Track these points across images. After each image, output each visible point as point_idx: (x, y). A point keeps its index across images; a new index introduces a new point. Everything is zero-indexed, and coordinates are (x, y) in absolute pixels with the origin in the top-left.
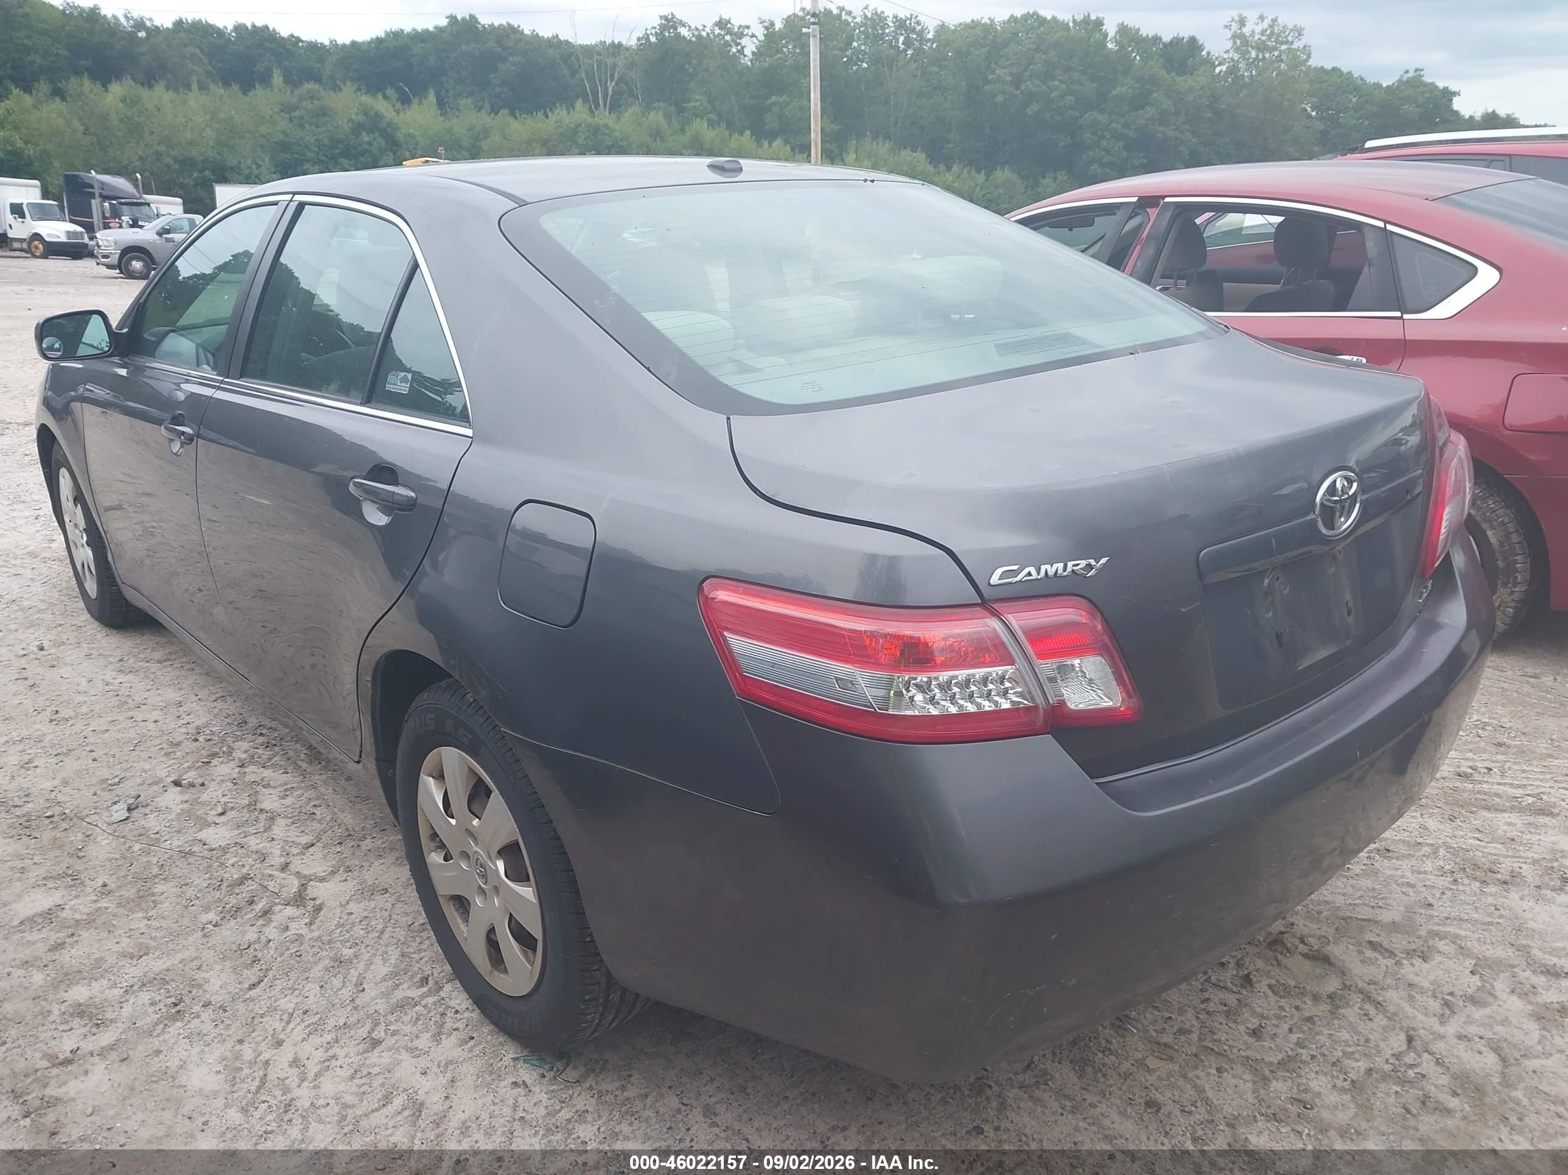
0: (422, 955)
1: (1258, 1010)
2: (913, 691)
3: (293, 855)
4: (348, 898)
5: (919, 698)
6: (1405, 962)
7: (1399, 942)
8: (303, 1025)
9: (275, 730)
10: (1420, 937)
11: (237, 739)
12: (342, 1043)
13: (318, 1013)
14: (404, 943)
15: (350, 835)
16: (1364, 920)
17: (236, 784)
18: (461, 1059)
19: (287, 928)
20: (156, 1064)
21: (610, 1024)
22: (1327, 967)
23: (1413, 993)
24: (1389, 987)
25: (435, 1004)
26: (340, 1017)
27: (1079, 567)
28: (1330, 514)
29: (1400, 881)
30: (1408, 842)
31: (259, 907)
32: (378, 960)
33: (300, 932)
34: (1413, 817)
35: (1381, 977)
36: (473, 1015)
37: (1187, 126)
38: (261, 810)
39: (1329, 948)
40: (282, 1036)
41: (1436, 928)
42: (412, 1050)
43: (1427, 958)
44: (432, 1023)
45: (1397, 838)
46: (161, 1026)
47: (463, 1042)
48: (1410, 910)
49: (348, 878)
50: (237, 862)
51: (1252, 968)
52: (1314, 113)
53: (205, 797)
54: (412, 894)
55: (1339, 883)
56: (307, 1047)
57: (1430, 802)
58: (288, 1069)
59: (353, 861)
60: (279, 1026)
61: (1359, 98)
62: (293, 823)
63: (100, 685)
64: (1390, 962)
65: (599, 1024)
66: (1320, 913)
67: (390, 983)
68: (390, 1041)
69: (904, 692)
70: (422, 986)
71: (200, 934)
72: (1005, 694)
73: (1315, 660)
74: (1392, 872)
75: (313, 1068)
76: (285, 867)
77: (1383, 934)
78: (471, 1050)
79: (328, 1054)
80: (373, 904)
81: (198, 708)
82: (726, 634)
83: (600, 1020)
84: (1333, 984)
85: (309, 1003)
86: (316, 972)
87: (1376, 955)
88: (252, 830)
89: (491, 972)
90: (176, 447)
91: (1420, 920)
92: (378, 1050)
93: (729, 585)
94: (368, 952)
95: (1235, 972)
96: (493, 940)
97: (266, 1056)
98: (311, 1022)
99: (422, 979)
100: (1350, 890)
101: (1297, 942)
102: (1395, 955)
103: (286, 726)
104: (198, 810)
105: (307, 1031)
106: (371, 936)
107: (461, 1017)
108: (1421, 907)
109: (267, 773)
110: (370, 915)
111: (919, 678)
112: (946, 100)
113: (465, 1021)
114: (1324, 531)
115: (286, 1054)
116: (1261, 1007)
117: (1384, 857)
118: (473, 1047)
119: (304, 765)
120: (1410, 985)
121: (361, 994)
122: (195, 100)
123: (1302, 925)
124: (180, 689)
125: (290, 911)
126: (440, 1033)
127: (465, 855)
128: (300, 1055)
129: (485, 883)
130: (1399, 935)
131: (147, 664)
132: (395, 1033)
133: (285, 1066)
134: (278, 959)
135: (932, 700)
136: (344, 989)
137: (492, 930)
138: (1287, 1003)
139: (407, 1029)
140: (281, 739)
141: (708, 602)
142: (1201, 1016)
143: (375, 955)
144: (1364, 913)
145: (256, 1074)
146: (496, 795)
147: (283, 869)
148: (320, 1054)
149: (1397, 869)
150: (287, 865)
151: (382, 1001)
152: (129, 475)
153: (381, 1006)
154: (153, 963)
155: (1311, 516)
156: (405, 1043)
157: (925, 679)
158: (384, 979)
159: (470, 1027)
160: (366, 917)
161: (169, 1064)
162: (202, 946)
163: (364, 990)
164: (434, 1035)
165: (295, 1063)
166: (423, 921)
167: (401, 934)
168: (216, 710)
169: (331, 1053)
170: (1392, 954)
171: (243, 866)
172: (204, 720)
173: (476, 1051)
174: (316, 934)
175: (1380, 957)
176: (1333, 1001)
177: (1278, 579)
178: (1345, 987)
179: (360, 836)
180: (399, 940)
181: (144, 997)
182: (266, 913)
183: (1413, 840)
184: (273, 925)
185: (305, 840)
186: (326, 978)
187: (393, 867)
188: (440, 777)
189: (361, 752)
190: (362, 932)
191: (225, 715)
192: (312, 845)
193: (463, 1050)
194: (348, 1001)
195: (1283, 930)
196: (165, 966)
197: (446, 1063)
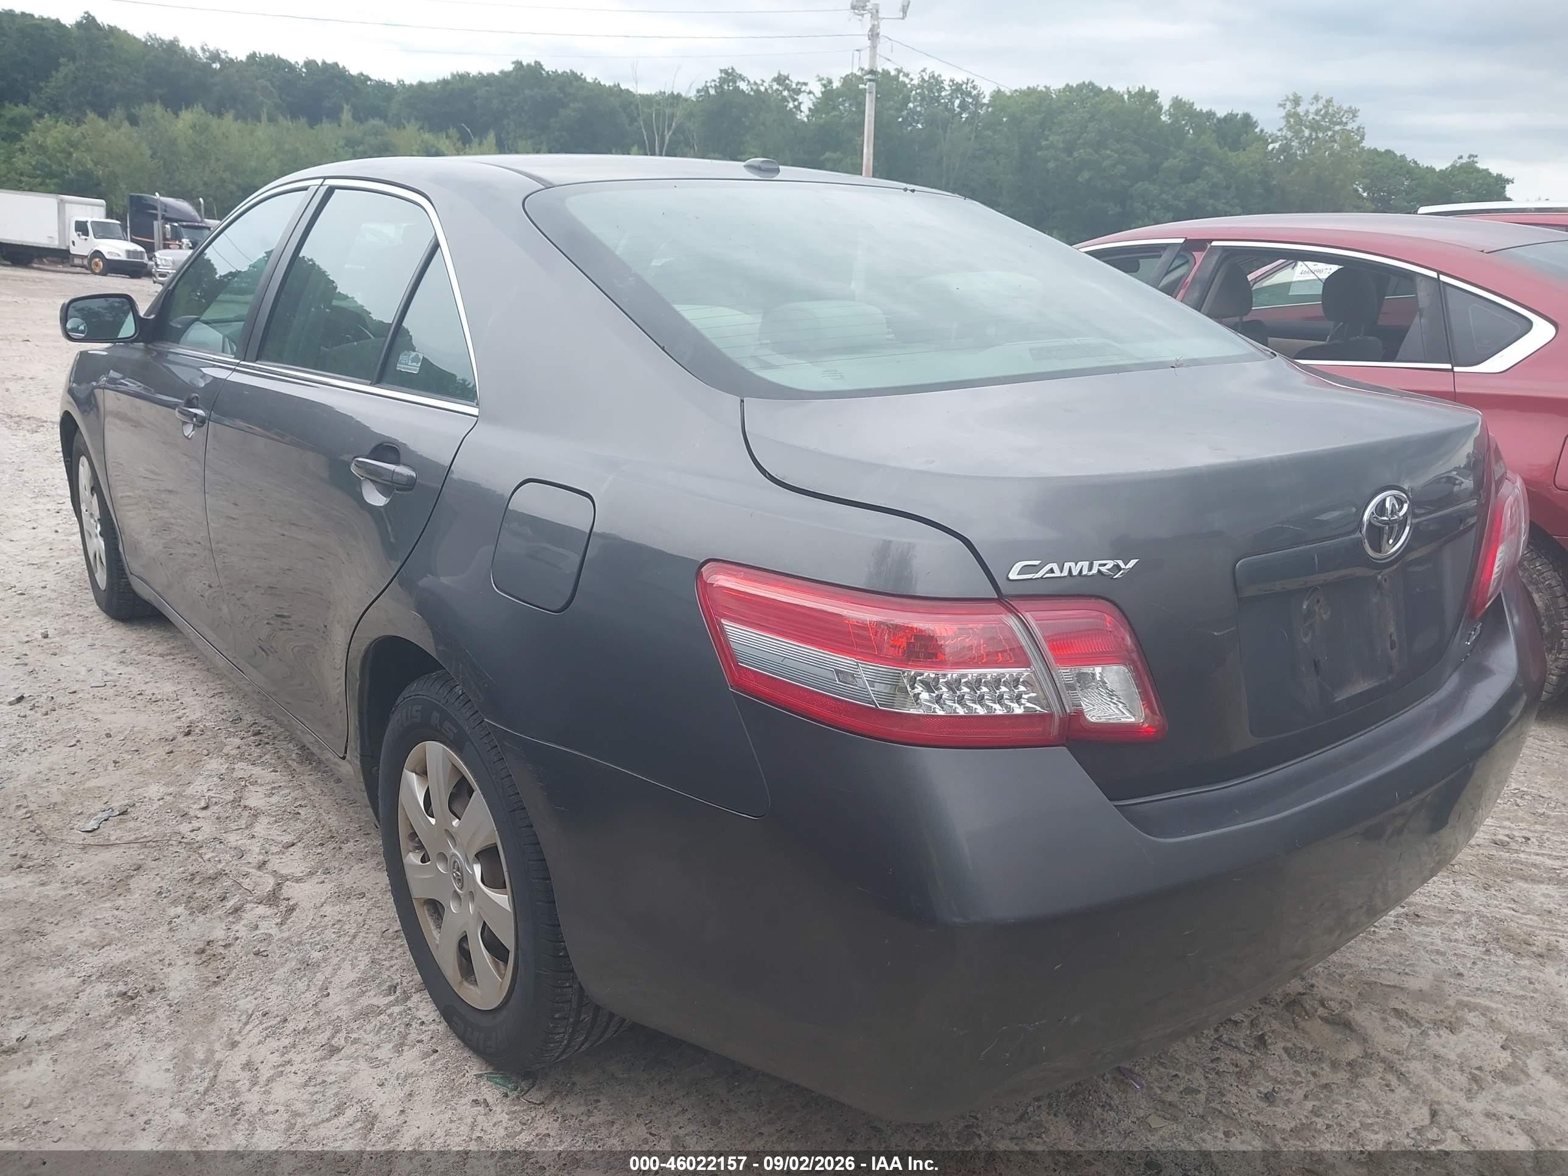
0: (393, 962)
1: (1271, 1073)
2: (919, 689)
3: (272, 854)
4: (323, 900)
5: (925, 696)
6: (1431, 1032)
7: (1425, 1012)
8: (261, 1027)
9: (270, 728)
10: (1448, 1007)
11: (230, 735)
12: (299, 1048)
13: (278, 1016)
14: (376, 949)
15: (332, 837)
16: (1389, 986)
17: (222, 779)
18: (421, 1073)
19: (257, 927)
20: (104, 1057)
21: (580, 1048)
22: (1348, 1032)
23: (1439, 1065)
24: (1414, 1058)
25: (400, 1013)
26: (299, 1021)
27: (1107, 567)
28: (1377, 534)
29: (1429, 948)
30: (1439, 909)
31: (230, 903)
32: (347, 965)
33: (270, 931)
34: (1445, 883)
35: (1405, 1046)
36: (439, 1028)
37: (1236, 201)
38: (245, 807)
39: (1351, 1014)
40: (238, 1038)
41: (1466, 999)
42: (370, 1060)
43: (1455, 1029)
44: (396, 1033)
45: (1427, 904)
46: (114, 1019)
47: (426, 1055)
48: (1438, 978)
49: (326, 880)
50: (214, 857)
51: (1267, 1028)
52: (1365, 194)
53: (189, 791)
54: (389, 899)
55: (1364, 947)
56: (263, 1050)
57: (1463, 869)
58: (240, 1072)
59: (333, 863)
60: (236, 1026)
61: (1412, 181)
62: (276, 821)
63: (99, 674)
64: (1416, 1032)
65: (568, 1046)
66: (1342, 976)
67: (357, 989)
68: (349, 1050)
69: (909, 689)
70: (390, 994)
71: (166, 927)
72: (1018, 699)
73: (1354, 693)
74: (1421, 939)
75: (265, 1073)
76: (262, 865)
77: (1409, 1002)
78: (433, 1064)
79: (284, 1059)
80: (348, 908)
81: (195, 703)
82: (723, 621)
83: (569, 1042)
84: (1353, 1051)
85: (269, 1004)
86: (281, 973)
87: (1401, 1023)
88: (234, 826)
89: (461, 983)
90: (189, 431)
91: (1448, 989)
92: (336, 1057)
93: (729, 569)
94: (338, 956)
95: (1248, 1032)
96: (464, 949)
97: (218, 1056)
98: (269, 1024)
99: (390, 987)
100: (1375, 955)
101: (1316, 1004)
102: (1421, 1025)
103: (281, 725)
104: (181, 803)
105: (264, 1034)
106: (342, 940)
107: (427, 1029)
108: (1451, 976)
109: (257, 771)
110: (344, 919)
111: (926, 674)
112: (998, 163)
113: (430, 1033)
114: (1370, 552)
115: (239, 1057)
116: (1274, 1070)
117: (1413, 923)
118: (435, 1061)
119: (294, 765)
120: (1435, 1057)
121: (325, 999)
122: (263, 130)
123: (1323, 988)
124: (178, 683)
125: (262, 910)
126: (402, 1045)
127: (443, 857)
128: (254, 1058)
129: (461, 889)
130: (1426, 1004)
131: (149, 657)
132: (355, 1041)
133: (238, 1069)
134: (244, 958)
135: (939, 700)
136: (308, 993)
137: (464, 939)
138: (1303, 1068)
139: (369, 1038)
140: (275, 738)
141: (707, 586)
142: (1211, 1076)
143: (344, 960)
144: (1390, 979)
145: (206, 1074)
146: (477, 793)
147: (260, 867)
148: (275, 1059)
149: (1425, 935)
150: (265, 863)
151: (347, 1007)
152: (152, 472)
153: (344, 1012)
154: (115, 954)
155: (1358, 535)
156: (365, 1053)
157: (933, 676)
158: (350, 985)
159: (434, 1040)
160: (340, 921)
161: (117, 1058)
162: (167, 940)
163: (328, 994)
164: (397, 1045)
165: (248, 1066)
166: (396, 929)
167: (373, 940)
168: (212, 706)
169: (287, 1057)
170: (1418, 1023)
171: (220, 861)
172: (198, 715)
173: (439, 1065)
174: (286, 935)
175: (1404, 1026)
176: (1352, 1068)
177: (1318, 601)
178: (1366, 1055)
179: (343, 838)
180: (370, 946)
181: (102, 988)
182: (236, 910)
183: (1444, 907)
184: (242, 922)
185: (287, 839)
186: (291, 980)
187: (373, 871)
188: (423, 773)
189: (346, 748)
190: (333, 936)
191: (220, 711)
192: (293, 845)
193: (425, 1063)
194: (310, 1006)
195: (1302, 991)
196: (126, 958)
197: (406, 1076)
